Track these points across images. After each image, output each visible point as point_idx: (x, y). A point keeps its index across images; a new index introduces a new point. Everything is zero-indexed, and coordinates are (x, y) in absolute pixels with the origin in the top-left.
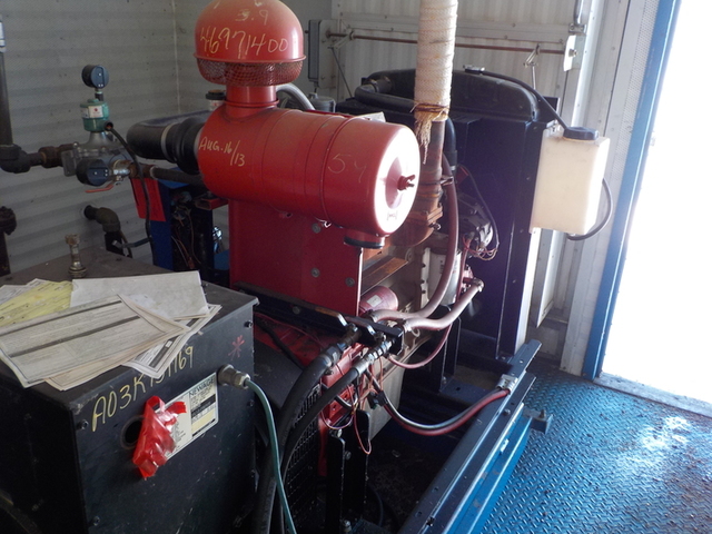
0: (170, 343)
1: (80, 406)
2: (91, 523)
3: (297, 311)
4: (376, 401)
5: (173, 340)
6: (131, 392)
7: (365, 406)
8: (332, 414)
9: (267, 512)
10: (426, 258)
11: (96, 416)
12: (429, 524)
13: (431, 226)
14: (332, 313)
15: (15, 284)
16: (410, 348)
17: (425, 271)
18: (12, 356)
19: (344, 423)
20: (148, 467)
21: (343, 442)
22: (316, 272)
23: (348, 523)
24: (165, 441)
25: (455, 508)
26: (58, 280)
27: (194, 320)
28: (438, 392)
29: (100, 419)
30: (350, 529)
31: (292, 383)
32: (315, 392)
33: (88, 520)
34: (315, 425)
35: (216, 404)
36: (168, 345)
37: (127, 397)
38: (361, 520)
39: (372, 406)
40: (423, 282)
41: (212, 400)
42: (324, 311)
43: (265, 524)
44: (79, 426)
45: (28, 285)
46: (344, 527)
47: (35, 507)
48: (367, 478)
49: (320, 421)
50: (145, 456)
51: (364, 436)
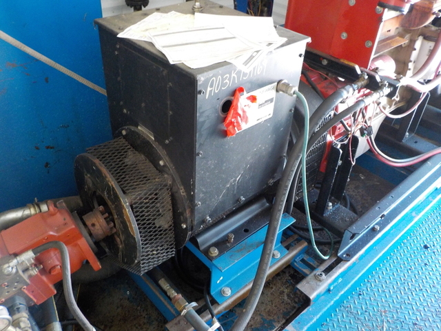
0: (256, 53)
1: (202, 79)
2: (198, 154)
3: (325, 62)
4: (366, 132)
5: (257, 52)
6: (230, 80)
7: (358, 134)
8: (337, 133)
9: (290, 180)
10: (418, 44)
11: (209, 89)
12: (381, 217)
13: (434, 13)
14: (352, 64)
15: (162, 12)
16: (390, 107)
17: (414, 54)
18: (164, 47)
19: (342, 141)
20: (232, 131)
21: (341, 152)
22: (344, 36)
23: (331, 204)
24: (244, 117)
25: (400, 212)
26: (186, 13)
27: (270, 44)
28: (401, 141)
29: (211, 91)
30: (331, 207)
31: (317, 107)
32: (330, 115)
33: (197, 152)
34: (325, 138)
35: (273, 103)
36: (254, 55)
37: (227, 83)
38: (339, 205)
39: (362, 134)
40: (411, 61)
41: (271, 100)
42: (346, 62)
43: (287, 187)
44: (200, 92)
45: (169, 14)
46: (328, 206)
47: (167, 142)
48: (349, 180)
49: (328, 136)
50: (231, 123)
51: (354, 152)
